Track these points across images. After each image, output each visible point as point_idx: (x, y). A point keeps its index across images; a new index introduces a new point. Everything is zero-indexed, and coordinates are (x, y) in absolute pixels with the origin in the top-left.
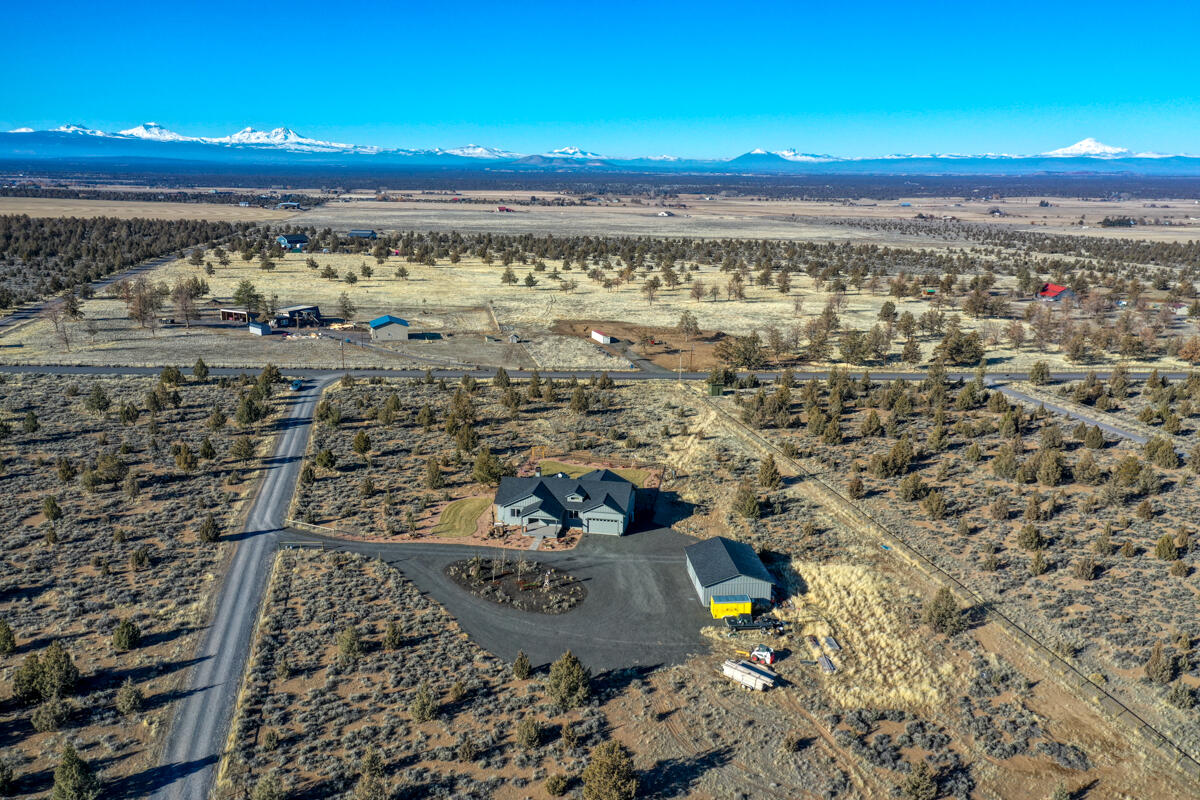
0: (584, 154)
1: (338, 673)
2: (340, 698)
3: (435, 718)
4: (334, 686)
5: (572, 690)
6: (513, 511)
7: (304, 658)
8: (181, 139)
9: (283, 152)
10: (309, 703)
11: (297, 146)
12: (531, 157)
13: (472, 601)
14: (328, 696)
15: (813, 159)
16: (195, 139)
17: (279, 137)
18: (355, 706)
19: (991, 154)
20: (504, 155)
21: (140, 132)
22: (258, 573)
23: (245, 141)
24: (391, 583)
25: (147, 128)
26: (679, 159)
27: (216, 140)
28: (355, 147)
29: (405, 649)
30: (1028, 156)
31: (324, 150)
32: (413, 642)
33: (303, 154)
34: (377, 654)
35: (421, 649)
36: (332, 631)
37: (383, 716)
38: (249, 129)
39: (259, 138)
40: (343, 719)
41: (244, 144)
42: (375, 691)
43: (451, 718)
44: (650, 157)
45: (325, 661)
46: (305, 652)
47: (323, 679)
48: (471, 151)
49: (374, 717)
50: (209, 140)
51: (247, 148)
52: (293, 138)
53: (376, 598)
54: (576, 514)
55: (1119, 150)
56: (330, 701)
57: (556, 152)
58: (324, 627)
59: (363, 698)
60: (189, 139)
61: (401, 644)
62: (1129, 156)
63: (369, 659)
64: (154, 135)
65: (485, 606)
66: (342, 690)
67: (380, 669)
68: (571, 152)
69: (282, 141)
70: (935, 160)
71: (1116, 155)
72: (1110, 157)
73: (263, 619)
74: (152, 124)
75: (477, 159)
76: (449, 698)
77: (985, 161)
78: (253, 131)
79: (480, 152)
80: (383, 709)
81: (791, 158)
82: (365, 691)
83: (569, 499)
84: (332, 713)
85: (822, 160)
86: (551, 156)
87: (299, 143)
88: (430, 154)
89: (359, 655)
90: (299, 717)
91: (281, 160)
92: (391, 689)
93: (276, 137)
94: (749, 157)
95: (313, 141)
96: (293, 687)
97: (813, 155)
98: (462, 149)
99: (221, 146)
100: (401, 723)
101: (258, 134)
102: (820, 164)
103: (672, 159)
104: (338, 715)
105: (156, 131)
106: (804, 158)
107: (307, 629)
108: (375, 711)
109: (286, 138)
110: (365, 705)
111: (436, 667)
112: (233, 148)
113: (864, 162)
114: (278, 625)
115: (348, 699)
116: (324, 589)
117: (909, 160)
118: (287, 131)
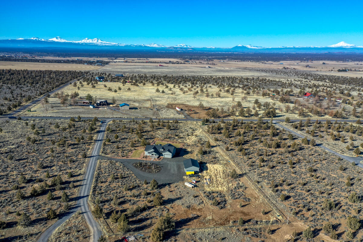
0: (187, 46)
1: (110, 183)
2: (111, 187)
3: (128, 190)
4: (109, 185)
5: (154, 186)
6: (148, 152)
7: (104, 180)
8: (67, 41)
9: (97, 45)
10: (105, 187)
11: (101, 44)
12: (171, 47)
13: (138, 171)
14: (108, 186)
15: (257, 48)
16: (71, 42)
17: (96, 41)
18: (113, 188)
19: (312, 46)
20: (163, 46)
21: (55, 39)
22: (94, 164)
23: (86, 42)
24: (121, 167)
25: (57, 38)
26: (216, 48)
27: (77, 42)
28: (118, 44)
29: (123, 179)
30: (323, 47)
31: (109, 45)
32: (125, 178)
33: (102, 46)
34: (118, 180)
35: (127, 179)
36: (109, 175)
37: (119, 190)
38: (87, 39)
39: (89, 41)
40: (111, 190)
41: (85, 43)
42: (117, 186)
43: (131, 191)
44: (207, 47)
45: (108, 180)
46: (104, 179)
47: (107, 184)
48: (152, 45)
49: (117, 190)
50: (75, 42)
51: (86, 44)
52: (100, 41)
53: (118, 169)
54: (162, 153)
55: (352, 45)
56: (109, 187)
57: (179, 46)
58: (108, 174)
59: (115, 187)
60: (69, 41)
61: (123, 178)
62: (355, 47)
63: (116, 180)
64: (59, 40)
65: (140, 171)
66: (111, 185)
67: (118, 182)
68: (183, 45)
69: (96, 42)
70: (294, 48)
71: (351, 47)
72: (349, 47)
73: (96, 173)
74: (58, 37)
75: (155, 47)
76: (131, 187)
77: (310, 48)
78: (88, 39)
79: (155, 46)
80: (118, 189)
81: (250, 48)
82: (115, 186)
83: (160, 150)
84: (109, 189)
85: (260, 48)
86: (177, 47)
87: (101, 43)
88: (140, 46)
89: (114, 180)
90: (103, 190)
91: (96, 48)
92: (120, 186)
93: (95, 41)
94: (237, 47)
95: (106, 42)
96: (102, 185)
97: (256, 47)
98: (150, 44)
99: (78, 44)
100: (122, 191)
101: (89, 40)
102: (259, 49)
103: (213, 48)
104: (110, 190)
105: (59, 39)
106: (254, 48)
107: (104, 175)
108: (117, 189)
109: (98, 41)
110: (115, 188)
111: (129, 182)
112: (82, 44)
113: (272, 49)
114: (99, 174)
115: (112, 187)
116: (108, 167)
117: (286, 48)
118: (98, 39)
